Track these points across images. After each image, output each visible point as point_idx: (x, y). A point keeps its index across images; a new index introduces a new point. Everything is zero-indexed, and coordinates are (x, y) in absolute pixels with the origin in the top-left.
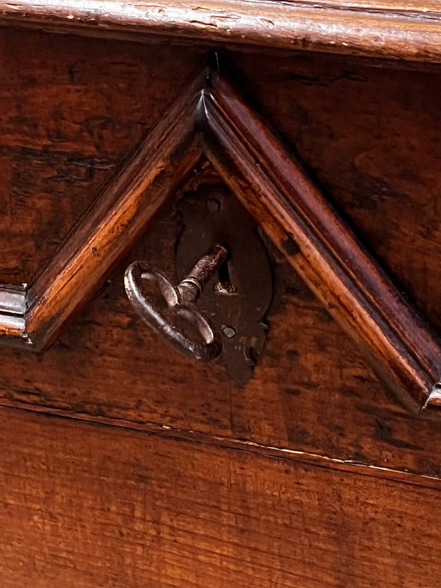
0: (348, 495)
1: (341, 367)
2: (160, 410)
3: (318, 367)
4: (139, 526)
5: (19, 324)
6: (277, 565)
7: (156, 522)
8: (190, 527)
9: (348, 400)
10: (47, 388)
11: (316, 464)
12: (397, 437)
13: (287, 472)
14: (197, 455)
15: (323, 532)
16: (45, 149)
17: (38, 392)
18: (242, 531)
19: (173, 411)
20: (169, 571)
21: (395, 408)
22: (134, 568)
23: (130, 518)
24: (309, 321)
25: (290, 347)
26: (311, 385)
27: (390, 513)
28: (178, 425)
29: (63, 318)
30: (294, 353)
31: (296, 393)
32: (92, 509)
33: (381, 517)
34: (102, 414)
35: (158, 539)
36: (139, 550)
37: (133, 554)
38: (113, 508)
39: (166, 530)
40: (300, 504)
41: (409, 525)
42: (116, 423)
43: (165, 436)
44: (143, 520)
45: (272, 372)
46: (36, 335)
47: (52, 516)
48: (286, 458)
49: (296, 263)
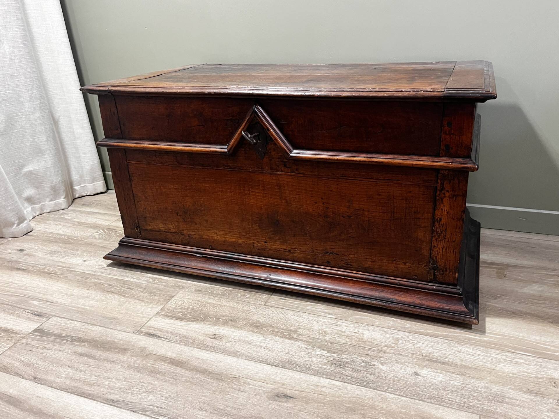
0: (280, 179)
1: (278, 154)
2: (249, 166)
3: (274, 154)
4: (246, 192)
5: (226, 150)
6: (270, 196)
7: (249, 190)
8: (255, 191)
9: (279, 160)
10: (231, 165)
11: (275, 174)
12: (288, 166)
13: (270, 176)
14: (256, 175)
15: (277, 188)
16: (231, 119)
17: (229, 166)
18: (264, 190)
19: (252, 167)
20: (251, 201)
21: (287, 161)
22: (245, 201)
23: (244, 190)
24: (272, 146)
25: (269, 151)
26: (273, 158)
27: (287, 182)
28: (253, 169)
29: (233, 147)
30: (270, 152)
31: (271, 160)
32: (238, 189)
33: (286, 183)
34: (240, 169)
35: (249, 194)
36: (246, 197)
37: (245, 198)
38: (242, 189)
39: (251, 192)
40: (273, 182)
41: (290, 184)
42: (242, 170)
43: (250, 172)
44: (247, 190)
45: (267, 156)
46: (229, 151)
47: (231, 192)
48: (270, 174)
49: (269, 132)
